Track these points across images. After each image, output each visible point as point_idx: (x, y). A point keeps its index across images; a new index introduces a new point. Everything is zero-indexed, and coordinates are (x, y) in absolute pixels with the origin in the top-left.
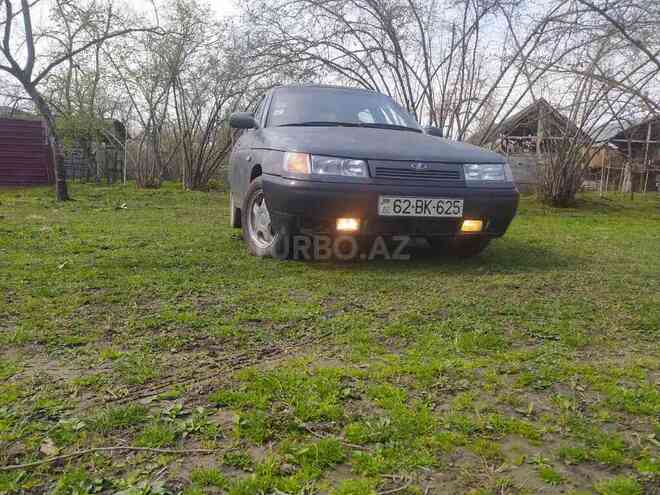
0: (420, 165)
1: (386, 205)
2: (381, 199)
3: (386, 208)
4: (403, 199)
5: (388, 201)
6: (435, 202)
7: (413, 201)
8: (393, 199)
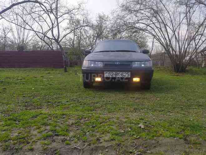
0: (118, 63)
1: (106, 74)
2: (105, 72)
3: (106, 75)
4: (111, 72)
5: (107, 73)
6: (121, 73)
7: (114, 73)
8: (108, 72)
